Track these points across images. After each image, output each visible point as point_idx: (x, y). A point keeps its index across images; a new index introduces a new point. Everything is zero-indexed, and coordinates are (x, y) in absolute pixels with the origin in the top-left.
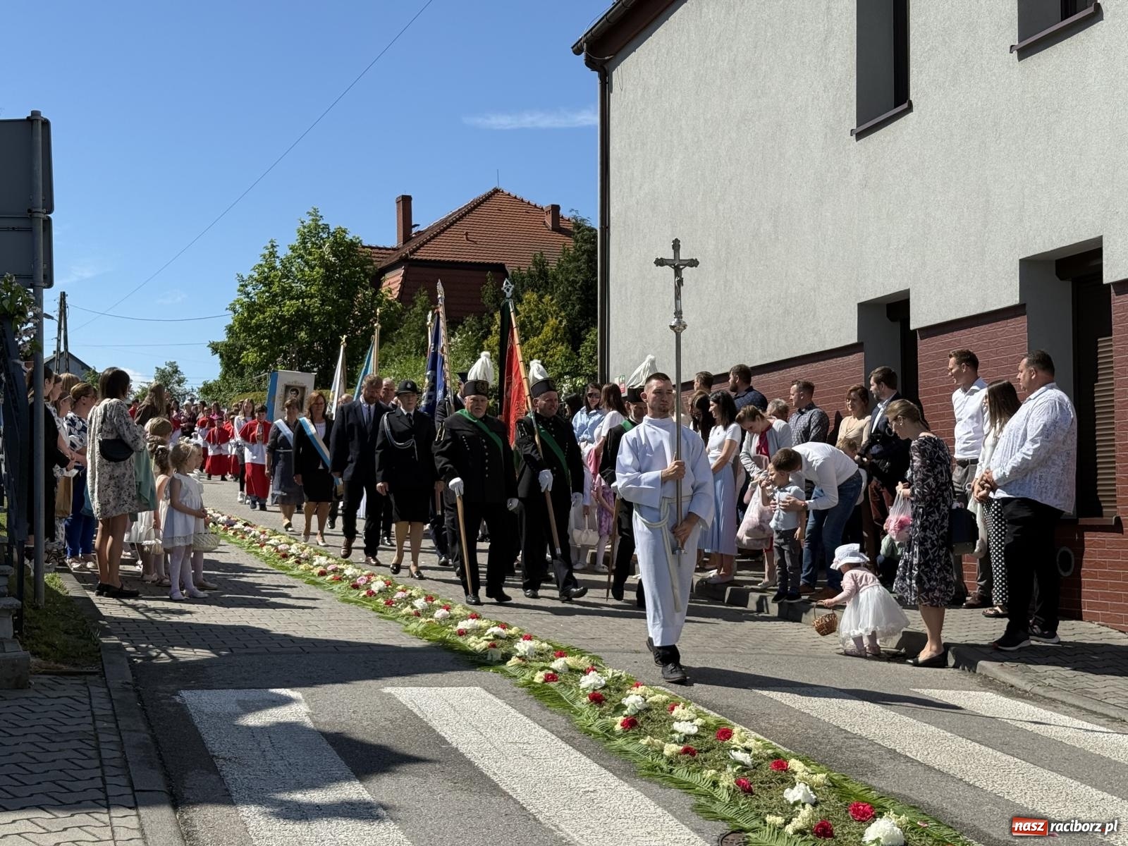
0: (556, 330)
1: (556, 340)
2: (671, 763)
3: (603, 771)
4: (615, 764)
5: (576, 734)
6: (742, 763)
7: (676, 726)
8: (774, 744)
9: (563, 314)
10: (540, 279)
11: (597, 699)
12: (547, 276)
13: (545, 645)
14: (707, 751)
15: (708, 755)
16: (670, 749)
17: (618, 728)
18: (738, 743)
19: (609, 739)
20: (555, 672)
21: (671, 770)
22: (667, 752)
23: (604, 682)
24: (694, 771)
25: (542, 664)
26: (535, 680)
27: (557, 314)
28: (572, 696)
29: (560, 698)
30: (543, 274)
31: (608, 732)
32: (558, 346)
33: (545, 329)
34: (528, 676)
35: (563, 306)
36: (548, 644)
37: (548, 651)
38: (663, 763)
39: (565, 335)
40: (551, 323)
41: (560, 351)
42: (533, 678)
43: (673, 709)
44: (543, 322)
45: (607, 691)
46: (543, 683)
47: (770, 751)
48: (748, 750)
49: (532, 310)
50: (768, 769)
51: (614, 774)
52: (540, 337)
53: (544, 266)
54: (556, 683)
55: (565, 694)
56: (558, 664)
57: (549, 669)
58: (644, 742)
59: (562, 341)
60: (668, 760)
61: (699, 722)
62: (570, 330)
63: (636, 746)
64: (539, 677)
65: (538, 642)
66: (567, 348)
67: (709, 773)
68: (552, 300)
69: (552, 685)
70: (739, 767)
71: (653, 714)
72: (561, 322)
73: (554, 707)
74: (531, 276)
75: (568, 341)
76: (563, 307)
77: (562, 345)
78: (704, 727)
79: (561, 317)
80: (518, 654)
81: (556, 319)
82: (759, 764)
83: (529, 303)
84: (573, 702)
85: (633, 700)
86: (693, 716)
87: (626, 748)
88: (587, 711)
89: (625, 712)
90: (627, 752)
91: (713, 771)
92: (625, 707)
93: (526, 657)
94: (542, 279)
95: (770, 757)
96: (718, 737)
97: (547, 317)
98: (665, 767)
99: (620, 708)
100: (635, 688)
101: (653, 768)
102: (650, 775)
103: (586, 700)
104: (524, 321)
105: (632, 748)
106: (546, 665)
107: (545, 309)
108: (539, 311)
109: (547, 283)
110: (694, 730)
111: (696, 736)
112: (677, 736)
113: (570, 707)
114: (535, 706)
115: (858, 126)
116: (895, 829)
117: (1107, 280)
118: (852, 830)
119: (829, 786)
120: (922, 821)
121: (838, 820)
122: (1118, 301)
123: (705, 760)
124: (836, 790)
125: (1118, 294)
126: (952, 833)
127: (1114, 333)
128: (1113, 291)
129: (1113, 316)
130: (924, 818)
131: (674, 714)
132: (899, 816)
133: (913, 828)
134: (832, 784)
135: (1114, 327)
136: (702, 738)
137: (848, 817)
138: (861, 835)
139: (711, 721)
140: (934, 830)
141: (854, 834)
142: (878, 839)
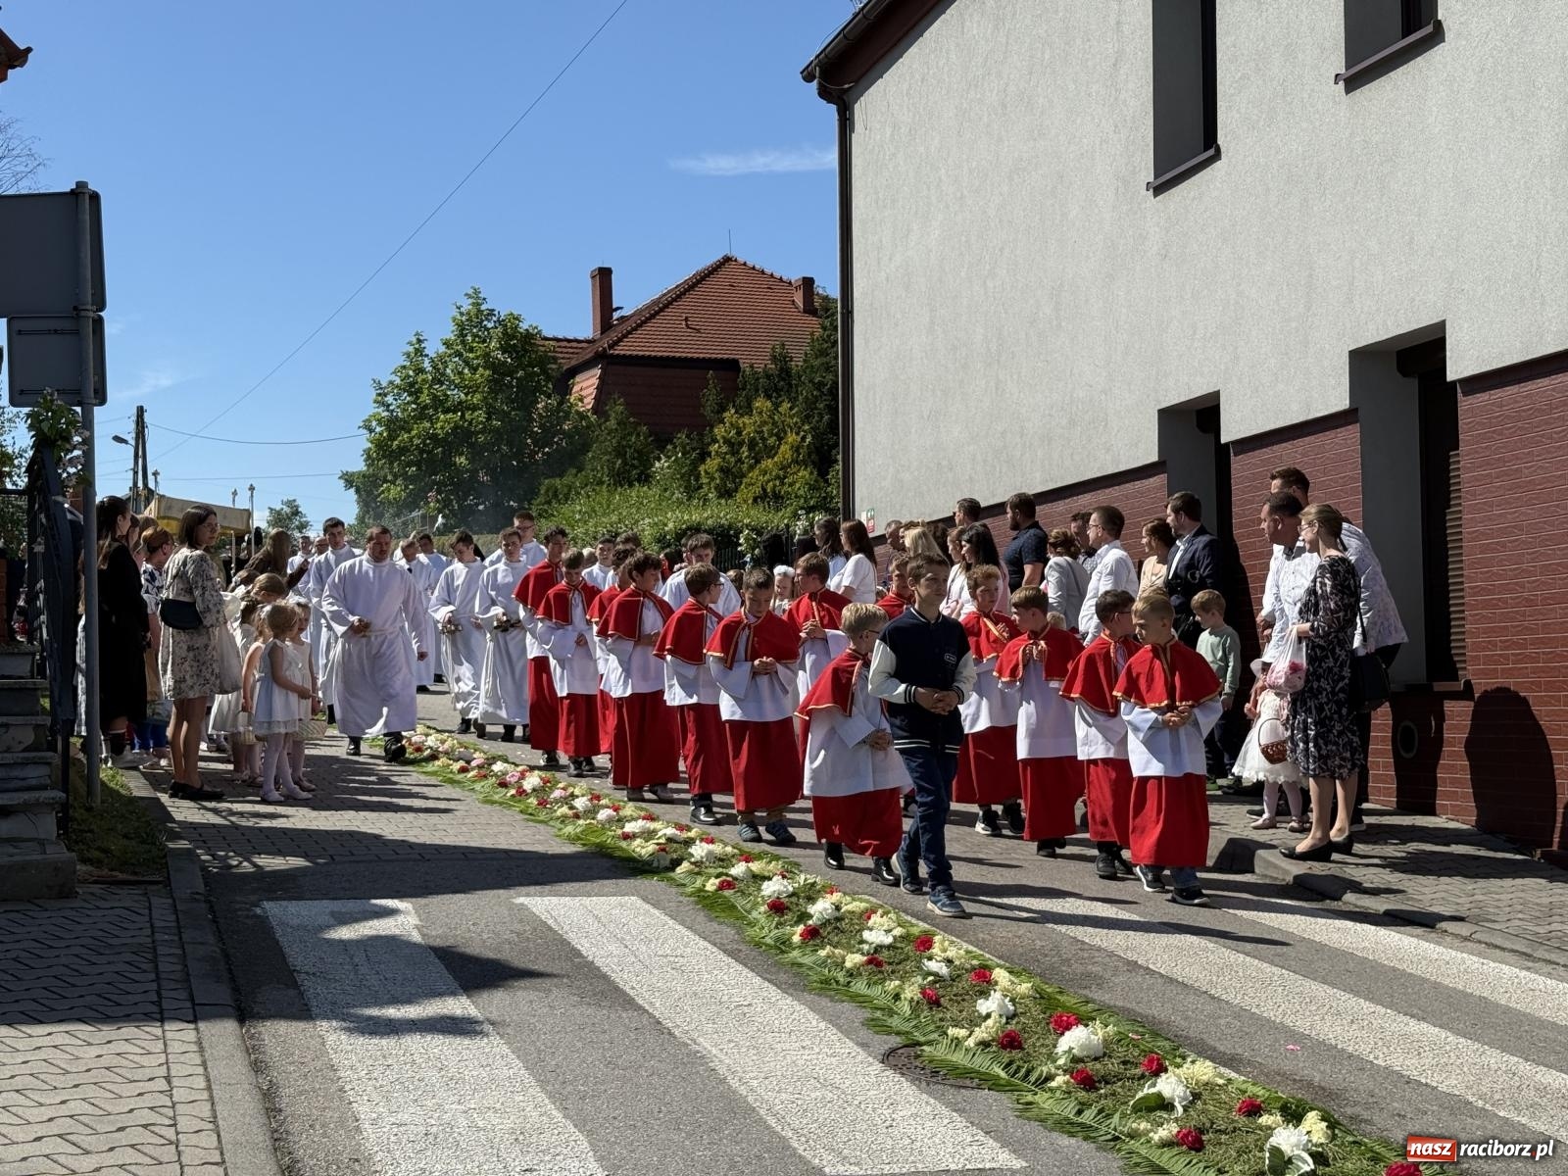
0: (797, 449)
1: (797, 462)
2: (851, 975)
3: (766, 984)
4: (783, 977)
5: (743, 947)
6: (936, 974)
7: (866, 935)
8: (987, 956)
9: (807, 427)
10: (781, 381)
11: (777, 907)
12: (790, 376)
13: (729, 849)
14: (898, 964)
15: (900, 967)
16: (853, 959)
17: (796, 939)
18: (939, 953)
19: (783, 952)
20: (735, 879)
21: (849, 983)
22: (848, 964)
23: (791, 889)
24: (875, 983)
25: (721, 870)
26: (707, 888)
27: (800, 428)
28: (749, 905)
29: (734, 907)
30: (785, 372)
31: (783, 944)
32: (799, 471)
33: (783, 448)
34: (698, 883)
35: (807, 417)
36: (734, 847)
37: (733, 856)
38: (841, 976)
39: (809, 456)
40: (790, 440)
41: (802, 477)
42: (704, 886)
43: (869, 918)
44: (780, 439)
45: (794, 899)
46: (717, 891)
47: (976, 963)
48: (949, 961)
49: (765, 423)
50: (967, 982)
51: (779, 988)
52: (776, 459)
53: (786, 362)
54: (732, 891)
55: (740, 903)
56: (739, 869)
57: (727, 875)
58: (823, 953)
59: (805, 463)
60: (848, 972)
61: (898, 931)
62: (816, 448)
63: (814, 958)
64: (711, 885)
65: (722, 845)
66: (811, 473)
67: (892, 985)
68: (791, 409)
69: (727, 893)
70: (931, 978)
71: (843, 925)
72: (803, 439)
73: (726, 917)
74: (768, 377)
75: (813, 463)
76: (807, 419)
77: (805, 469)
78: (903, 938)
79: (804, 431)
80: (693, 860)
81: (797, 434)
82: (959, 976)
83: (761, 413)
84: (749, 912)
85: (821, 908)
86: (893, 925)
87: (800, 960)
88: (763, 920)
89: (810, 922)
90: (800, 965)
91: (897, 983)
92: (810, 916)
93: (702, 862)
94: (784, 379)
95: (973, 968)
96: (917, 948)
97: (785, 433)
98: (841, 980)
99: (804, 917)
100: (828, 896)
101: (826, 982)
102: (822, 989)
103: (763, 909)
104: (754, 438)
105: (807, 960)
106: (724, 871)
107: (783, 422)
108: (774, 423)
109: (790, 385)
110: (889, 940)
111: (889, 947)
112: (866, 947)
113: (744, 918)
114: (701, 917)
115: (1156, 177)
116: (1092, 1037)
117: (1451, 376)
118: (1047, 1042)
119: (1035, 998)
120: (1137, 1033)
121: (1036, 1033)
122: (1465, 403)
123: (893, 972)
124: (1042, 1001)
125: (1465, 394)
126: (1167, 1044)
127: (1461, 444)
128: (1459, 390)
129: (1460, 422)
130: (1140, 1030)
131: (870, 923)
132: (1106, 1026)
133: (1121, 1038)
134: (1040, 996)
135: (1461, 437)
136: (897, 948)
137: (1049, 1030)
138: (1055, 1046)
139: (915, 931)
140: (1148, 1042)
141: (1047, 1046)
142: (1071, 1049)
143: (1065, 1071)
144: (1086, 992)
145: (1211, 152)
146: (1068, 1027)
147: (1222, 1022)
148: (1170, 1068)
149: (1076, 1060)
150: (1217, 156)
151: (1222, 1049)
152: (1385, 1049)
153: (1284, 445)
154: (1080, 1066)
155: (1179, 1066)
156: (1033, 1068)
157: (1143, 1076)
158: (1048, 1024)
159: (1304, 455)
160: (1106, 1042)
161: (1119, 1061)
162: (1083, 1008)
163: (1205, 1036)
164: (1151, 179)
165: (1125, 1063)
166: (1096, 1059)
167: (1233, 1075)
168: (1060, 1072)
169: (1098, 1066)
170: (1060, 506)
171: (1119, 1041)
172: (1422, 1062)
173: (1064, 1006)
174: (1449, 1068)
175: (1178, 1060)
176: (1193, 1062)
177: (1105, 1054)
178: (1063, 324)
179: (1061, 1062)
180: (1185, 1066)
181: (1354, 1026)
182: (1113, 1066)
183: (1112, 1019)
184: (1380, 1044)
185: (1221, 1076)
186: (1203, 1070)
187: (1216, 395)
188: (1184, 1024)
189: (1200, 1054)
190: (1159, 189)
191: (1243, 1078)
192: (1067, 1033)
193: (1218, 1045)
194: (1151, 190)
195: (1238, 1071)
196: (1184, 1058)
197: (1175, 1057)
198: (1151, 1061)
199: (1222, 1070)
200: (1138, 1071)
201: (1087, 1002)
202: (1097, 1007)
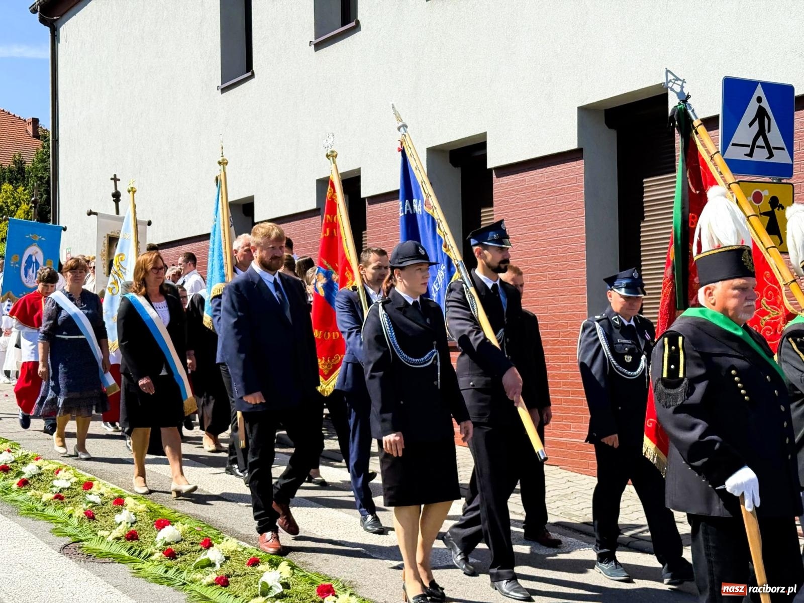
0: (27, 213)
2: (45, 505)
6: (94, 502)
7: (55, 483)
8: (123, 490)
10: (18, 174)
11: (4, 469)
12: (24, 172)
14: (72, 498)
15: (74, 499)
16: (47, 496)
17: (14, 486)
18: (96, 491)
19: (6, 494)
21: (44, 509)
22: (44, 499)
23: (13, 458)
24: (59, 509)
27: (29, 201)
30: (21, 170)
31: (6, 490)
33: (19, 212)
38: (39, 506)
40: (23, 207)
43: (58, 473)
44: (18, 207)
45: (14, 464)
47: (116, 495)
48: (101, 495)
49: (8, 198)
50: (110, 505)
53: (22, 164)
58: (29, 494)
60: (43, 503)
61: (74, 480)
62: (39, 213)
63: (24, 497)
67: (68, 510)
68: (24, 190)
70: (91, 504)
71: (43, 477)
74: (11, 171)
78: (77, 483)
81: (28, 204)
82: (106, 502)
85: (30, 469)
86: (71, 476)
87: (16, 498)
89: (23, 477)
90: (16, 501)
91: (71, 508)
92: (23, 473)
94: (20, 174)
95: (115, 498)
96: (84, 489)
97: (21, 203)
98: (39, 508)
99: (20, 474)
100: (35, 461)
101: (30, 510)
105: (20, 498)
107: (19, 197)
108: (14, 198)
109: (24, 177)
110: (68, 485)
111: (68, 489)
112: (55, 489)
115: (222, 84)
116: (176, 531)
117: (363, 195)
118: (152, 535)
119: (147, 512)
120: (200, 527)
121: (147, 530)
122: (369, 208)
123: (69, 502)
124: (151, 513)
125: (370, 204)
126: (215, 532)
127: (367, 228)
128: (367, 202)
129: (367, 218)
130: (202, 525)
131: (59, 476)
132: (184, 524)
133: (191, 530)
134: (151, 511)
135: (367, 225)
136: (73, 489)
137: (154, 529)
138: (156, 537)
139: (84, 479)
140: (204, 533)
141: (152, 537)
142: (164, 538)
143: (160, 550)
144: (175, 507)
145: (250, 74)
146: (163, 527)
147: (244, 518)
148: (215, 545)
149: (166, 544)
150: (252, 76)
151: (243, 532)
152: (322, 527)
153: (285, 224)
154: (168, 547)
155: (219, 543)
156: (143, 550)
157: (201, 550)
158: (153, 525)
159: (295, 230)
160: (184, 534)
161: (189, 542)
162: (173, 516)
163: (234, 526)
164: (220, 84)
165: (192, 543)
166: (177, 542)
167: (247, 545)
168: (158, 551)
169: (178, 546)
170: (172, 251)
171: (190, 532)
172: (338, 532)
173: (163, 515)
174: (351, 534)
175: (220, 540)
176: (227, 540)
177: (182, 540)
178: (174, 155)
179: (158, 546)
180: (223, 543)
181: (308, 516)
182: (185, 546)
183: (188, 520)
184: (320, 524)
185: (241, 546)
186: (231, 544)
187: (252, 198)
188: (225, 520)
189: (231, 536)
190: (224, 90)
191: (252, 547)
192: (162, 530)
193: (241, 530)
194: (220, 90)
195: (249, 543)
196: (223, 538)
197: (218, 538)
198: (206, 541)
199: (242, 543)
200: (199, 547)
201: (175, 512)
202: (180, 515)
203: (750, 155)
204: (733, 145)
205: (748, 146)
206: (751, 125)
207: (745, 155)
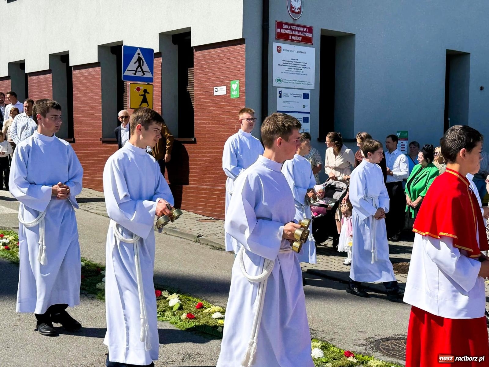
203: (135, 74)
204: (128, 70)
205: (134, 71)
206: (135, 63)
207: (133, 74)
